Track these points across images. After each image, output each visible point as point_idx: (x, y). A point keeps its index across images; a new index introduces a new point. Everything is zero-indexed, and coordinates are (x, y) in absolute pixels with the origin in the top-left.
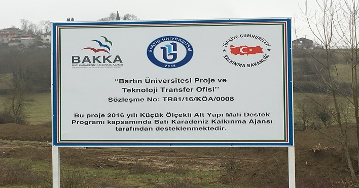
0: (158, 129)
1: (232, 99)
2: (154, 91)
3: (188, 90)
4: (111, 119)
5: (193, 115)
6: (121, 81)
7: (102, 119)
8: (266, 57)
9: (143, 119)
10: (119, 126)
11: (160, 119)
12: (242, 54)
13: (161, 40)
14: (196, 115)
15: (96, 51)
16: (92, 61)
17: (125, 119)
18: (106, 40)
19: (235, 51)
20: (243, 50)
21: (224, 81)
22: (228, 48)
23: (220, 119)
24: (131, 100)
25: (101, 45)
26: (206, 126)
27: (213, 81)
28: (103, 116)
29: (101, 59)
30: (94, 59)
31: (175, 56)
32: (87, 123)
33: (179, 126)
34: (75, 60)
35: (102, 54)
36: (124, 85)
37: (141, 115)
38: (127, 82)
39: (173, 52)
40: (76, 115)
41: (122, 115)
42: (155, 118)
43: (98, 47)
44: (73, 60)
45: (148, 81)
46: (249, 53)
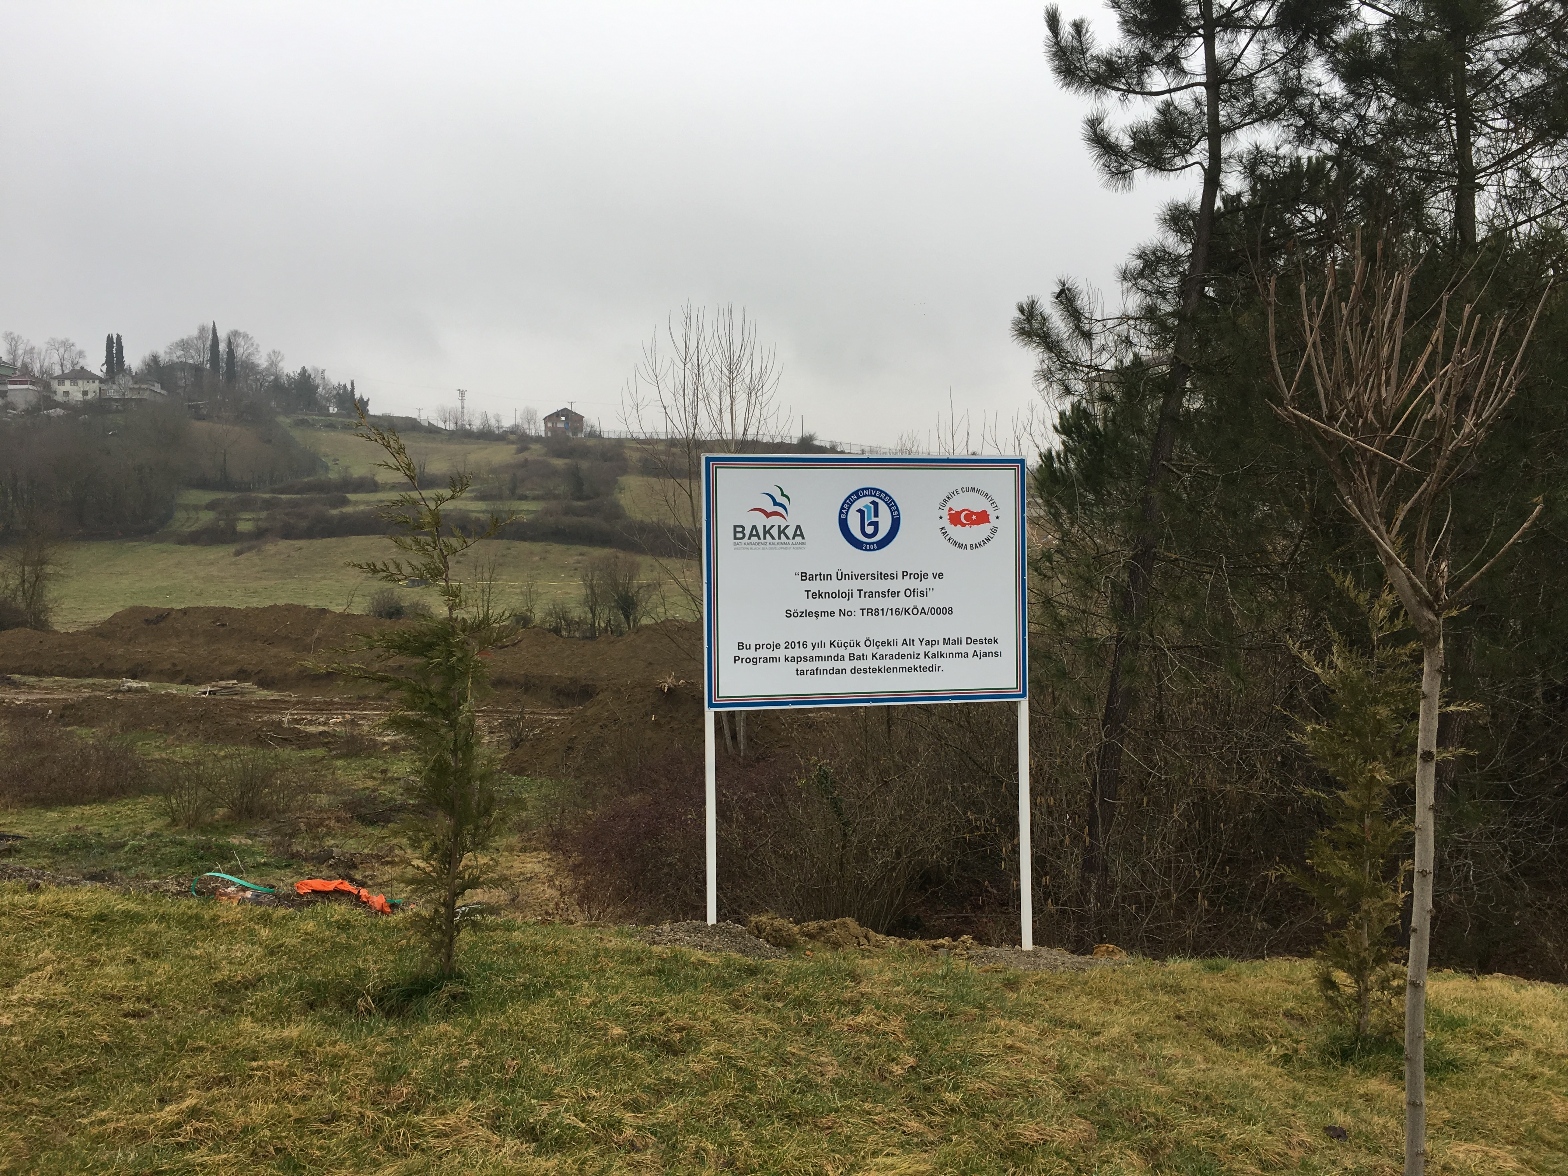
0: (855, 671)
1: (950, 611)
2: (848, 595)
3: (893, 594)
4: (790, 653)
5: (900, 642)
6: (804, 576)
7: (777, 653)
8: (994, 530)
9: (833, 651)
10: (803, 666)
11: (857, 651)
12: (963, 525)
13: (858, 494)
14: (905, 643)
15: (768, 515)
16: (762, 536)
17: (808, 652)
18: (783, 495)
19: (955, 519)
20: (966, 517)
21: (941, 575)
22: (945, 513)
23: (935, 649)
24: (817, 615)
25: (776, 503)
26: (917, 663)
27: (926, 576)
28: (778, 646)
29: (774, 532)
30: (767, 532)
31: (875, 524)
32: (755, 661)
33: (881, 663)
34: (738, 532)
35: (776, 520)
36: (808, 585)
37: (832, 644)
38: (812, 578)
39: (874, 519)
40: (741, 646)
41: (805, 645)
42: (850, 650)
43: (770, 508)
44: (735, 532)
45: (842, 576)
46: (973, 523)
